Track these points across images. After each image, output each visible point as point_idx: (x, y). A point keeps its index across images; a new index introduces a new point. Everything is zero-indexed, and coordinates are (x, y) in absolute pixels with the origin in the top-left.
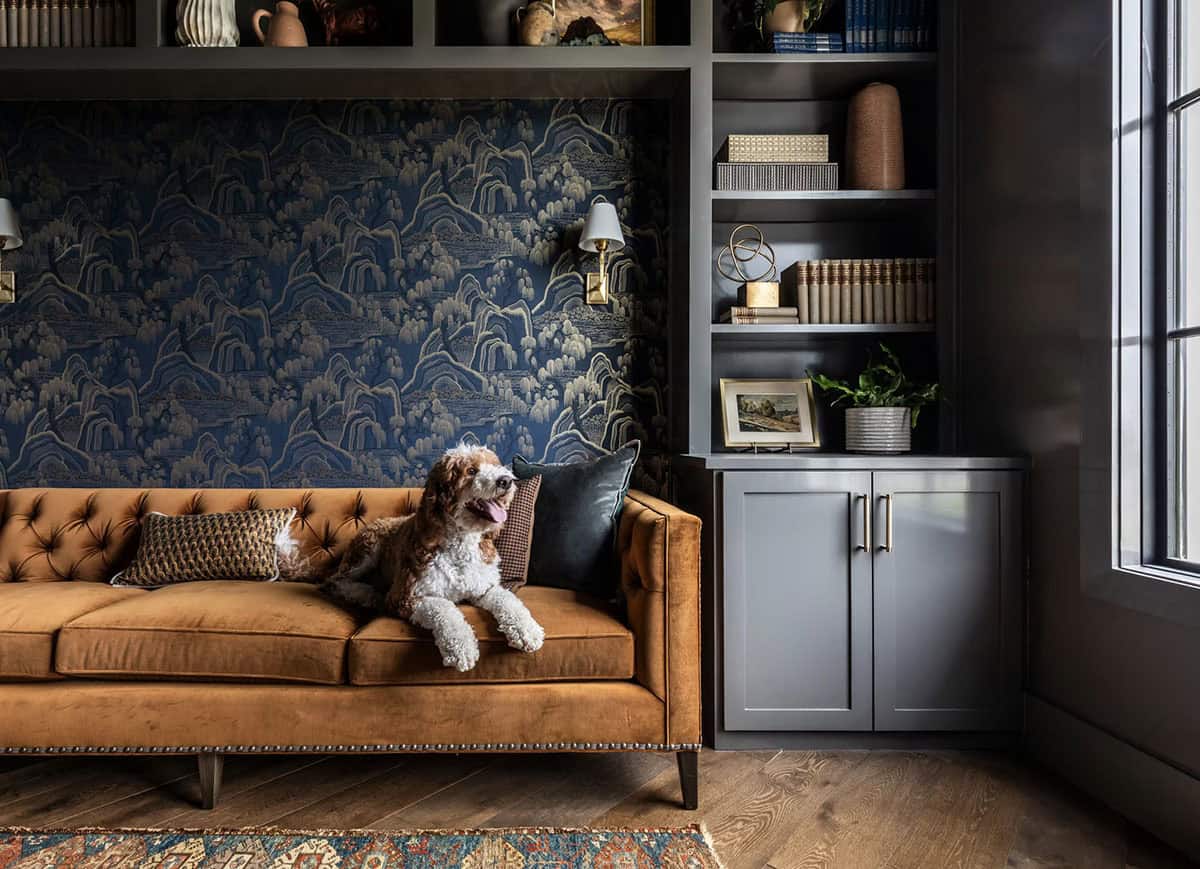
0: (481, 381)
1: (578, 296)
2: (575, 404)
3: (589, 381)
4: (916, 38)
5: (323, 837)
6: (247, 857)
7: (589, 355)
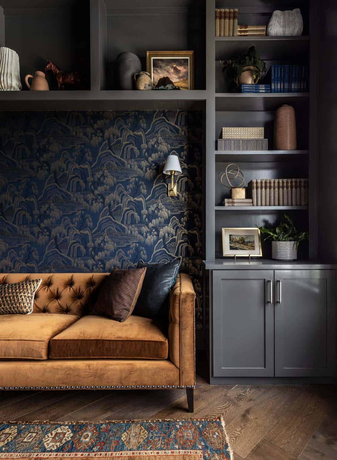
0: (125, 228)
1: (165, 193)
2: (164, 238)
3: (169, 228)
4: (301, 87)
5: (67, 425)
6: (34, 435)
7: (170, 218)
